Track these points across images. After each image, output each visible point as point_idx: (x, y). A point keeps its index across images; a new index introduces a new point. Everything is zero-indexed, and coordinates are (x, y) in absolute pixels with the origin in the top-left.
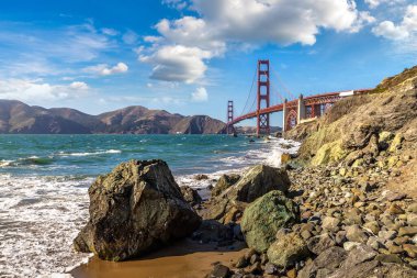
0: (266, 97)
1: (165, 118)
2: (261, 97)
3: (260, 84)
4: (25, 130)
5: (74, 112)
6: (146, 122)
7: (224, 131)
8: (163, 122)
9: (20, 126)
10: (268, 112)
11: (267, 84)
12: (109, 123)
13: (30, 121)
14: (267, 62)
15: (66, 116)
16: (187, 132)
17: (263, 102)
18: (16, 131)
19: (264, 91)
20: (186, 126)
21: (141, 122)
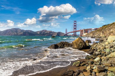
0: (76, 29)
1: (52, 32)
2: (74, 29)
3: (74, 26)
4: (21, 35)
5: (31, 31)
6: (47, 33)
7: (65, 35)
8: (51, 33)
9: (20, 34)
10: (76, 32)
11: (76, 26)
12: (39, 33)
13: (22, 33)
14: (76, 21)
15: (29, 32)
16: (56, 36)
17: (75, 29)
18: (19, 35)
19: (75, 27)
20: (56, 34)
21: (46, 33)
